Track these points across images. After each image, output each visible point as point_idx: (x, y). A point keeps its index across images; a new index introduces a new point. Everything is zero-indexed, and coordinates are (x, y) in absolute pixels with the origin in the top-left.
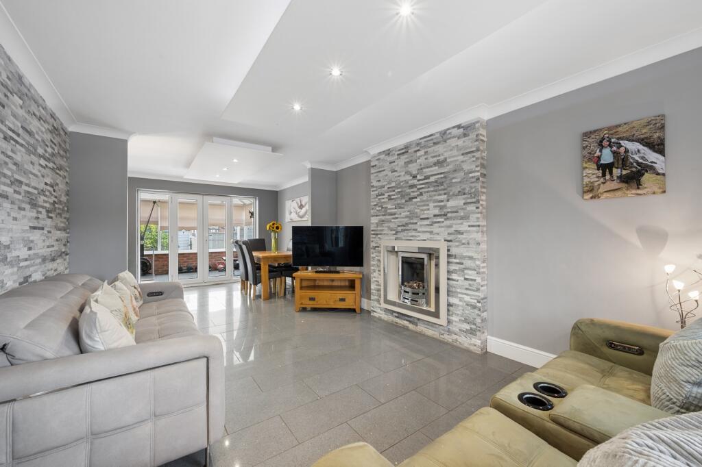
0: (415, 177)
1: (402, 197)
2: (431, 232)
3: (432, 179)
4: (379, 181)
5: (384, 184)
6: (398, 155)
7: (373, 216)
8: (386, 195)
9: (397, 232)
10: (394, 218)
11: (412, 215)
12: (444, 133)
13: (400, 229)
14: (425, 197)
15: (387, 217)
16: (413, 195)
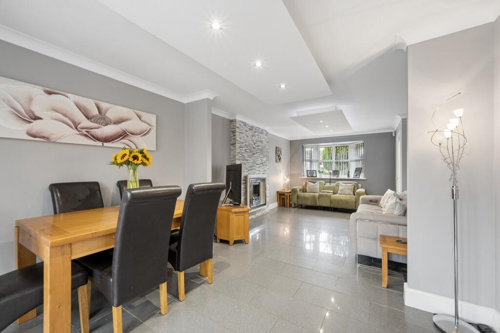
0: (255, 144)
1: (251, 152)
2: (259, 170)
3: (260, 147)
4: (240, 138)
5: (243, 141)
6: (249, 129)
7: (237, 160)
8: (244, 149)
9: (249, 170)
10: (248, 163)
11: (254, 162)
12: (262, 130)
13: (250, 168)
14: (258, 154)
15: (245, 161)
16: (255, 152)
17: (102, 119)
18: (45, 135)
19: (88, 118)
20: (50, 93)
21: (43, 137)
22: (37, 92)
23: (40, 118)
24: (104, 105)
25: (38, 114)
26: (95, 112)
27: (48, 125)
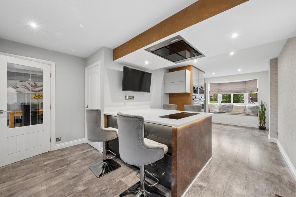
17: (36, 86)
18: (20, 91)
19: (31, 86)
20: (21, 82)
21: (19, 92)
22: (18, 82)
23: (18, 88)
24: (36, 82)
25: (18, 87)
26: (34, 84)
27: (21, 89)
